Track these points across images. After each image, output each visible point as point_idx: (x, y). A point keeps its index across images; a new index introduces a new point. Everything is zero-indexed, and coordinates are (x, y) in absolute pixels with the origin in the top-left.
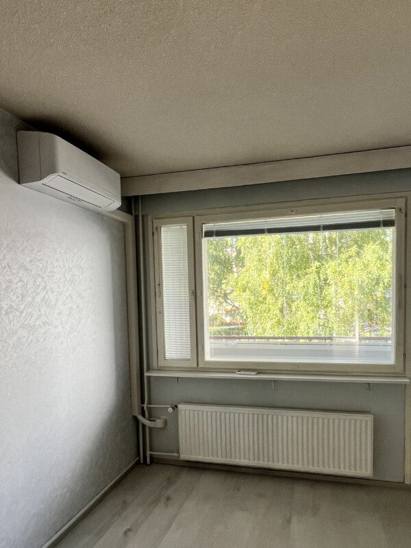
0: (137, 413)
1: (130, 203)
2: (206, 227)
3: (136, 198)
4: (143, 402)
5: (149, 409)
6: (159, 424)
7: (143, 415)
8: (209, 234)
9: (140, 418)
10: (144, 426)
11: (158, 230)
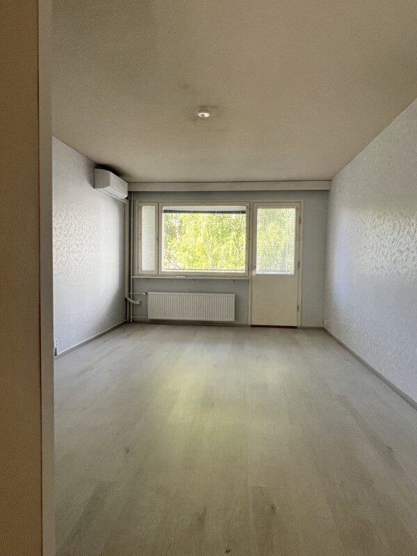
0: (127, 296)
1: (131, 195)
2: (164, 208)
4: (129, 292)
5: (133, 295)
6: (137, 302)
7: (130, 297)
8: (166, 211)
9: (128, 299)
10: (130, 302)
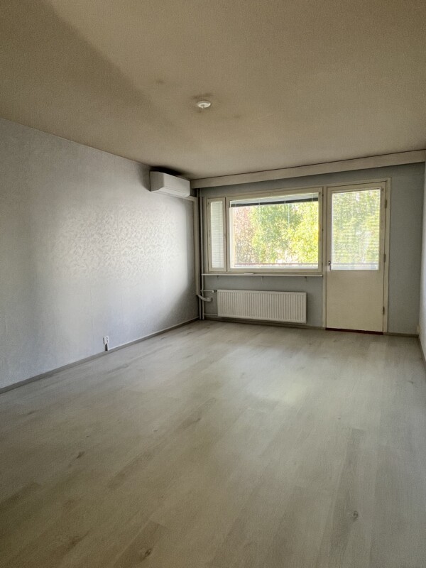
0: (198, 293)
1: (195, 192)
2: (231, 203)
3: (199, 189)
4: (201, 288)
5: (204, 293)
6: (208, 300)
7: (201, 295)
8: (233, 206)
9: (200, 296)
10: (202, 300)
11: (209, 204)
